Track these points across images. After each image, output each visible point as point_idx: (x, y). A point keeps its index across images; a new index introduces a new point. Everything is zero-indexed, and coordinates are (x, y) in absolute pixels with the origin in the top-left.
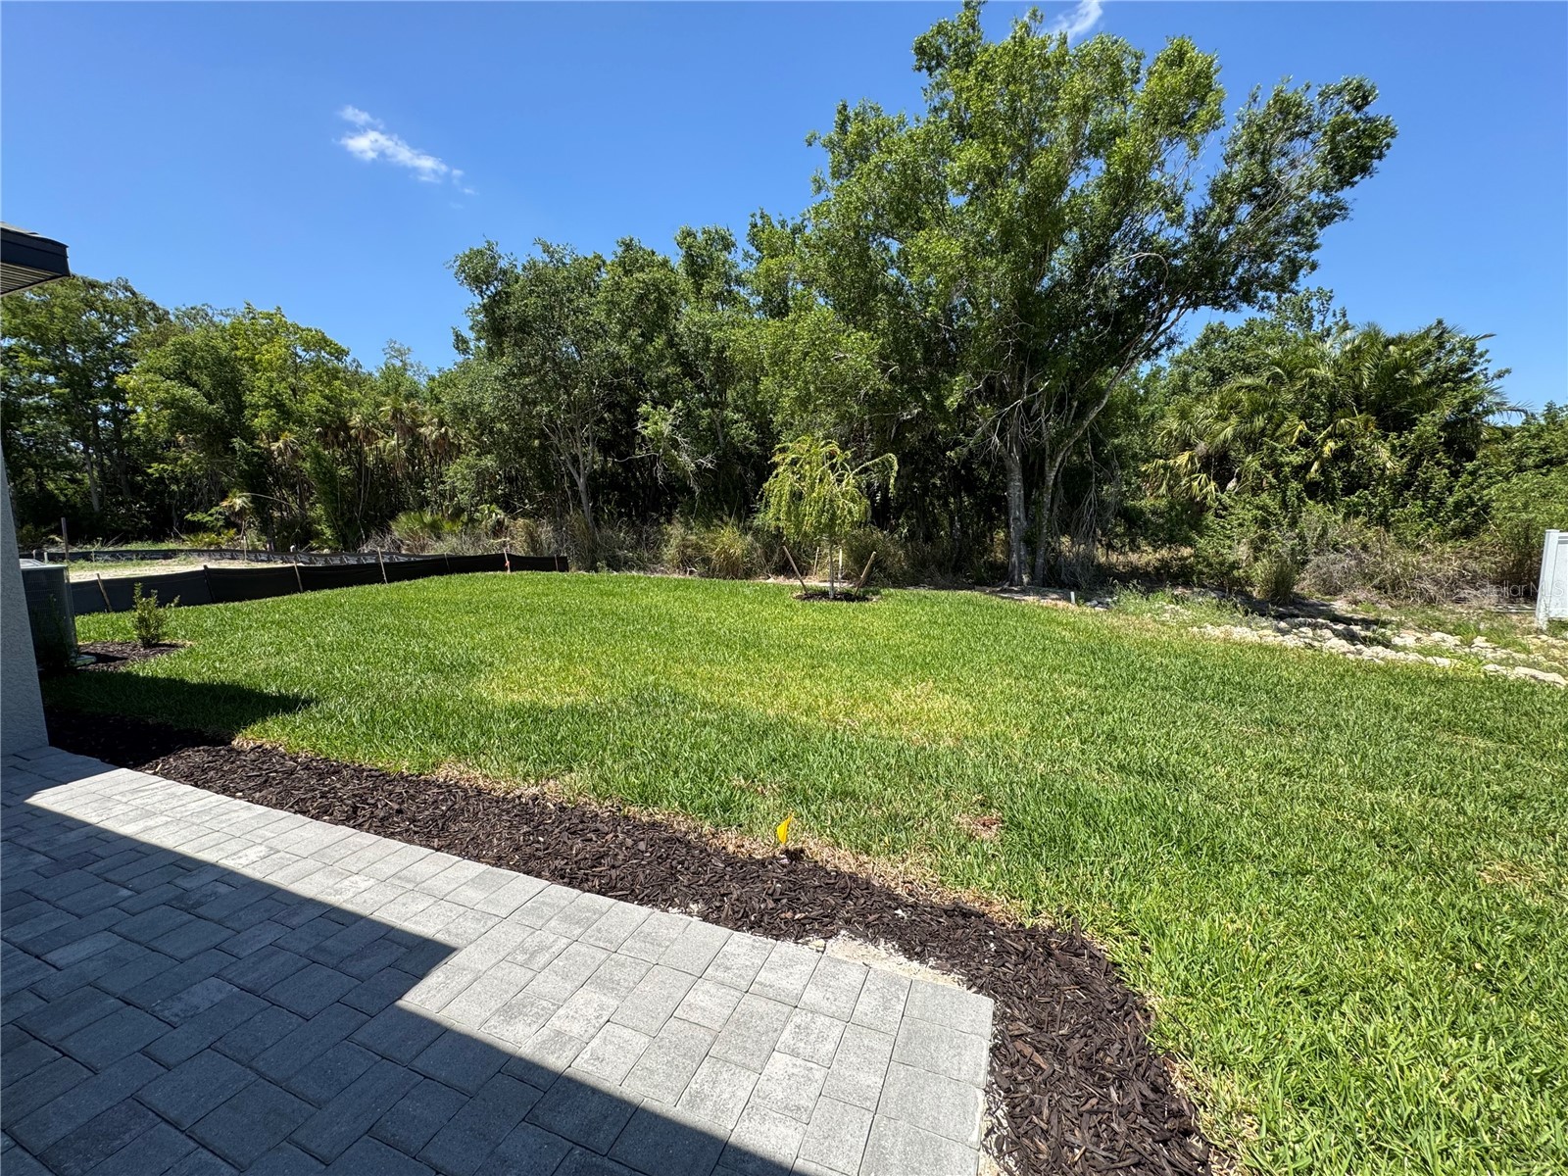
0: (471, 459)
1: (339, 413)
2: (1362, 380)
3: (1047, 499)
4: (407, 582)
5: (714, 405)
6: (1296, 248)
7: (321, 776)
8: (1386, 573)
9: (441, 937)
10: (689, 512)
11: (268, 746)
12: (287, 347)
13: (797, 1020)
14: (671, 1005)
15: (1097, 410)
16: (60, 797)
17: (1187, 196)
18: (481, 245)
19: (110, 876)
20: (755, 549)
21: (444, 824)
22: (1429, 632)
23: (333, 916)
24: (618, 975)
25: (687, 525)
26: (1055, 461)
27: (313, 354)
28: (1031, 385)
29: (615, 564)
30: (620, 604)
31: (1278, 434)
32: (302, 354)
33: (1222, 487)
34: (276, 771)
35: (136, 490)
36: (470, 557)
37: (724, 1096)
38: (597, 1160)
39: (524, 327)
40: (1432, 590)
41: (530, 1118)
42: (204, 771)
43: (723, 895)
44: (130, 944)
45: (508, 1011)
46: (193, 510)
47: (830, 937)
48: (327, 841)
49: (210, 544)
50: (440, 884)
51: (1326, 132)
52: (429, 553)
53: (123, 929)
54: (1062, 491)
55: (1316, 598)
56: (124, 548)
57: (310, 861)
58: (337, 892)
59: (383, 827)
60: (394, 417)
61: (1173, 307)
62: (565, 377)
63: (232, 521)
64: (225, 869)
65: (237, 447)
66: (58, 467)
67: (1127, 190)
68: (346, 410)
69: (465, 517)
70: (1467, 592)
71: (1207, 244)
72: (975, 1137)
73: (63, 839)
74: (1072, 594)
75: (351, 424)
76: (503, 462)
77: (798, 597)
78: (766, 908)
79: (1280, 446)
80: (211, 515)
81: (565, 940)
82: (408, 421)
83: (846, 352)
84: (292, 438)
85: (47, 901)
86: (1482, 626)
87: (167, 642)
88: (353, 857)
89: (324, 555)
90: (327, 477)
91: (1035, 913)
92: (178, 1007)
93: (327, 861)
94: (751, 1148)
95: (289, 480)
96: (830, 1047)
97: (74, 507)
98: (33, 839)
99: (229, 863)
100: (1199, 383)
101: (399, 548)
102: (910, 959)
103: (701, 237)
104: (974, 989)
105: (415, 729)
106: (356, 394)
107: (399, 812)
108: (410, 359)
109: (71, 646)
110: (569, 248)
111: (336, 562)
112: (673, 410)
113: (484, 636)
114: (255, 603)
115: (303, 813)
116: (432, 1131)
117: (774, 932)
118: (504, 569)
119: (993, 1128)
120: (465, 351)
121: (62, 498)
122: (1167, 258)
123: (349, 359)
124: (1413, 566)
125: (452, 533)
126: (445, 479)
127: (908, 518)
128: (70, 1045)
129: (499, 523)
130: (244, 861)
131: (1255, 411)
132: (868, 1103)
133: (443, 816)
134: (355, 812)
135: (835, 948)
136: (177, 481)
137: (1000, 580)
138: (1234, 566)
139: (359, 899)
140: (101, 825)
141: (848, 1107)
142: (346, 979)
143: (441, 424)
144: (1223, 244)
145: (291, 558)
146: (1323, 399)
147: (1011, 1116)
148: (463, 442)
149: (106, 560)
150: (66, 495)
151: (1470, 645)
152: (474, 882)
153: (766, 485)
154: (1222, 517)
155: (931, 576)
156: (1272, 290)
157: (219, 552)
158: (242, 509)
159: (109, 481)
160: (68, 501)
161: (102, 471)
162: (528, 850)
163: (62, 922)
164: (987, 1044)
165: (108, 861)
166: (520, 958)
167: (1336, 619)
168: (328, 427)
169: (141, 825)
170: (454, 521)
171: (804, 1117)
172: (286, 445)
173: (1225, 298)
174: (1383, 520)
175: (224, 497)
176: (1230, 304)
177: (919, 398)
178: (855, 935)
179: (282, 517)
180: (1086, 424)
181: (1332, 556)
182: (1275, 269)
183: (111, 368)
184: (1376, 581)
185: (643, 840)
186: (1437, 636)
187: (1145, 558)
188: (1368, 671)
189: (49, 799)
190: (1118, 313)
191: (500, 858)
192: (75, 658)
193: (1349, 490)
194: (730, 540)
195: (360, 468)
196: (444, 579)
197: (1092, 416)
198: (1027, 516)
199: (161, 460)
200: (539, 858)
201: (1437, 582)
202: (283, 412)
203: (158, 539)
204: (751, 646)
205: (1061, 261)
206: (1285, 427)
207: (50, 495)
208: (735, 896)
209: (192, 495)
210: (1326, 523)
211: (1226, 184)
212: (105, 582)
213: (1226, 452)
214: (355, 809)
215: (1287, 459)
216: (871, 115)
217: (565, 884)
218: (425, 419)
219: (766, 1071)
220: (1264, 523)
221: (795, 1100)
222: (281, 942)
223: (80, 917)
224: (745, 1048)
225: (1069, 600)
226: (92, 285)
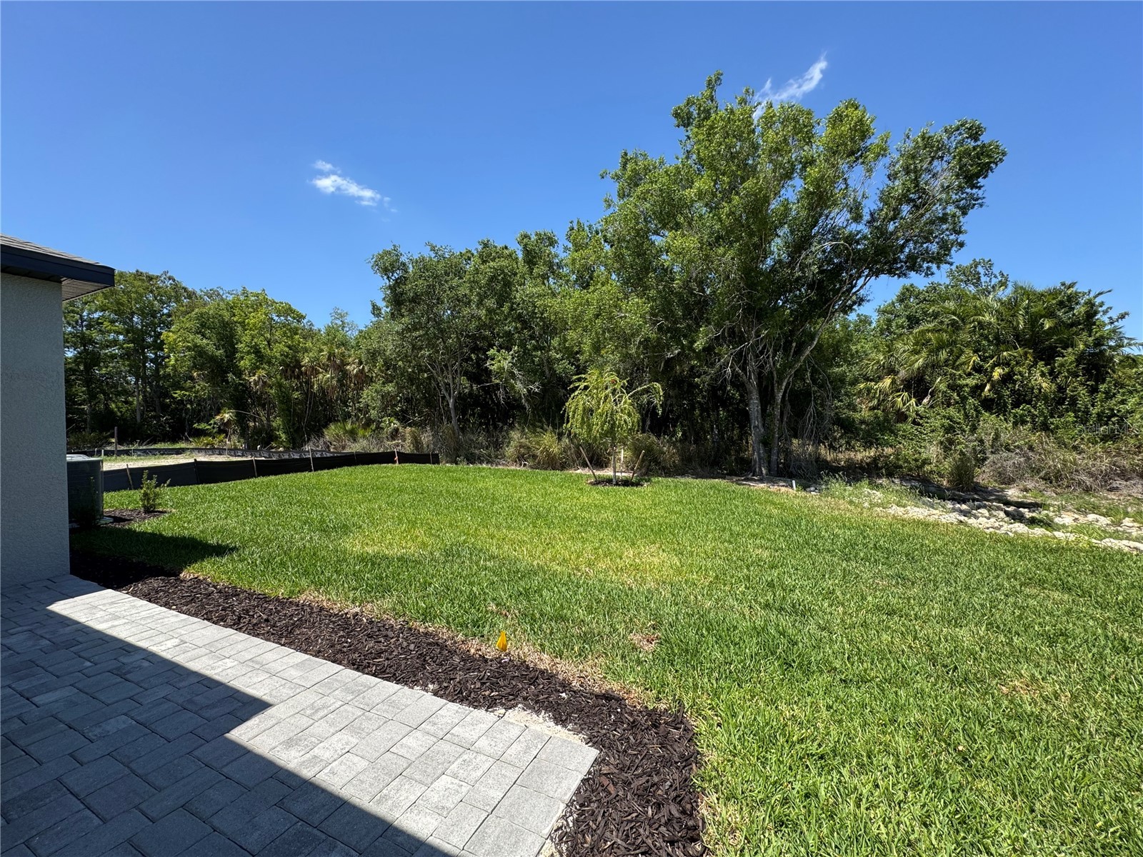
0: (378, 386)
1: (295, 356)
2: (1018, 323)
3: (777, 412)
4: (326, 471)
5: (542, 349)
6: (948, 233)
7: (227, 598)
8: (1050, 467)
9: (266, 698)
10: (525, 421)
11: (201, 578)
12: (266, 315)
13: (465, 757)
14: (390, 744)
15: (810, 348)
16: (68, 606)
17: (864, 202)
18: (390, 248)
19: (82, 654)
20: (570, 448)
21: (292, 629)
22: (1085, 514)
23: (205, 682)
24: (365, 724)
25: (523, 431)
26: (782, 385)
27: (282, 318)
28: (756, 332)
29: (471, 459)
30: (461, 488)
31: (958, 363)
32: (276, 318)
33: (919, 402)
34: (201, 594)
35: (165, 408)
36: (375, 453)
37: (401, 798)
38: (309, 829)
39: (416, 300)
40: (1089, 481)
41: (280, 804)
42: (157, 592)
43: (451, 679)
44: (82, 694)
45: (289, 743)
46: (198, 422)
47: (510, 708)
48: (217, 638)
49: (207, 444)
50: (276, 666)
51: (955, 156)
52: (347, 450)
53: (80, 685)
54: (789, 407)
55: (993, 485)
56: (152, 447)
57: (203, 649)
58: (213, 668)
59: (254, 631)
60: (329, 359)
61: (860, 277)
62: (442, 331)
63: (223, 429)
64: (150, 652)
65: (230, 379)
66: (118, 394)
67: (819, 199)
68: (300, 355)
69: (373, 427)
70: (1118, 483)
71: (881, 232)
72: (546, 831)
73: (61, 631)
74: (794, 482)
75: (302, 363)
76: (400, 388)
77: (591, 483)
78: (474, 688)
79: (958, 373)
80: (210, 425)
81: (340, 703)
82: (338, 361)
83: (626, 312)
84: (263, 373)
85: (43, 668)
86: (1129, 509)
87: (161, 510)
88: (230, 648)
89: (279, 452)
90: (285, 399)
91: (658, 699)
92: (98, 731)
93: (213, 649)
94: (405, 829)
95: (261, 401)
96: (479, 773)
97: (125, 420)
98: (45, 631)
99: (154, 649)
100: (898, 327)
101: (328, 447)
102: (557, 724)
103: (534, 238)
104: (590, 744)
105: (293, 568)
106: (309, 344)
107: (267, 620)
108: (347, 320)
109: (98, 511)
110: (448, 248)
111: (286, 457)
112: (511, 353)
113: (362, 509)
114: (222, 485)
115: (208, 620)
116: (220, 808)
117: (475, 704)
118: (394, 462)
119: (562, 827)
120: (378, 315)
121: (119, 414)
122: (850, 245)
123: (305, 321)
124: (1071, 462)
125: (364, 437)
126: (361, 400)
127: (682, 425)
128: (32, 749)
129: (397, 430)
130: (163, 648)
131: (940, 347)
132: (488, 807)
133: (293, 624)
134: (239, 620)
135: (511, 715)
136: (191, 404)
137: (746, 471)
138: (926, 462)
139: (224, 673)
140: (86, 624)
141: (474, 809)
142: (200, 719)
143: (361, 363)
144: (891, 234)
145: (257, 454)
146: (991, 337)
147: (576, 821)
148: (374, 375)
149: (140, 455)
150: (121, 412)
151: (1119, 524)
152: (297, 666)
153: (567, 404)
154: (919, 424)
155: (694, 469)
156: (932, 263)
157: (213, 450)
158: (229, 420)
159: (148, 403)
160: (122, 415)
161: (145, 396)
162: (338, 647)
163: (47, 680)
164: (581, 777)
165: (85, 645)
166: (308, 712)
167: (1008, 503)
168: (288, 365)
169: (110, 624)
170: (365, 429)
171: (445, 813)
172: (259, 378)
173: (897, 269)
174: (1045, 427)
175: (218, 413)
176: (901, 272)
177: (679, 343)
178: (527, 707)
179: (255, 426)
180: (802, 358)
181: (1006, 455)
182: (934, 248)
183: (159, 330)
184: (1042, 474)
185: (414, 643)
186: (1091, 517)
187: (859, 456)
188: (997, 541)
189: (61, 607)
190: (821, 281)
191: (320, 652)
192: (100, 519)
193: (1016, 405)
194: (548, 442)
195: (308, 394)
196: (351, 469)
197: (808, 352)
198: (764, 425)
199: (182, 389)
200: (344, 652)
201: (1091, 475)
202: (259, 357)
203: (174, 441)
204: (540, 517)
205: (777, 247)
206: (963, 358)
207: (112, 412)
208: (458, 680)
209: (200, 411)
210: (997, 429)
211: (889, 194)
212: (131, 470)
213: (922, 377)
214: (240, 618)
215: (964, 382)
216: (640, 158)
217: (354, 669)
218: (350, 360)
219: (433, 786)
220: (949, 429)
221: (444, 803)
222: (169, 697)
223: (58, 677)
224: (425, 772)
225: (792, 487)
226: (150, 278)
